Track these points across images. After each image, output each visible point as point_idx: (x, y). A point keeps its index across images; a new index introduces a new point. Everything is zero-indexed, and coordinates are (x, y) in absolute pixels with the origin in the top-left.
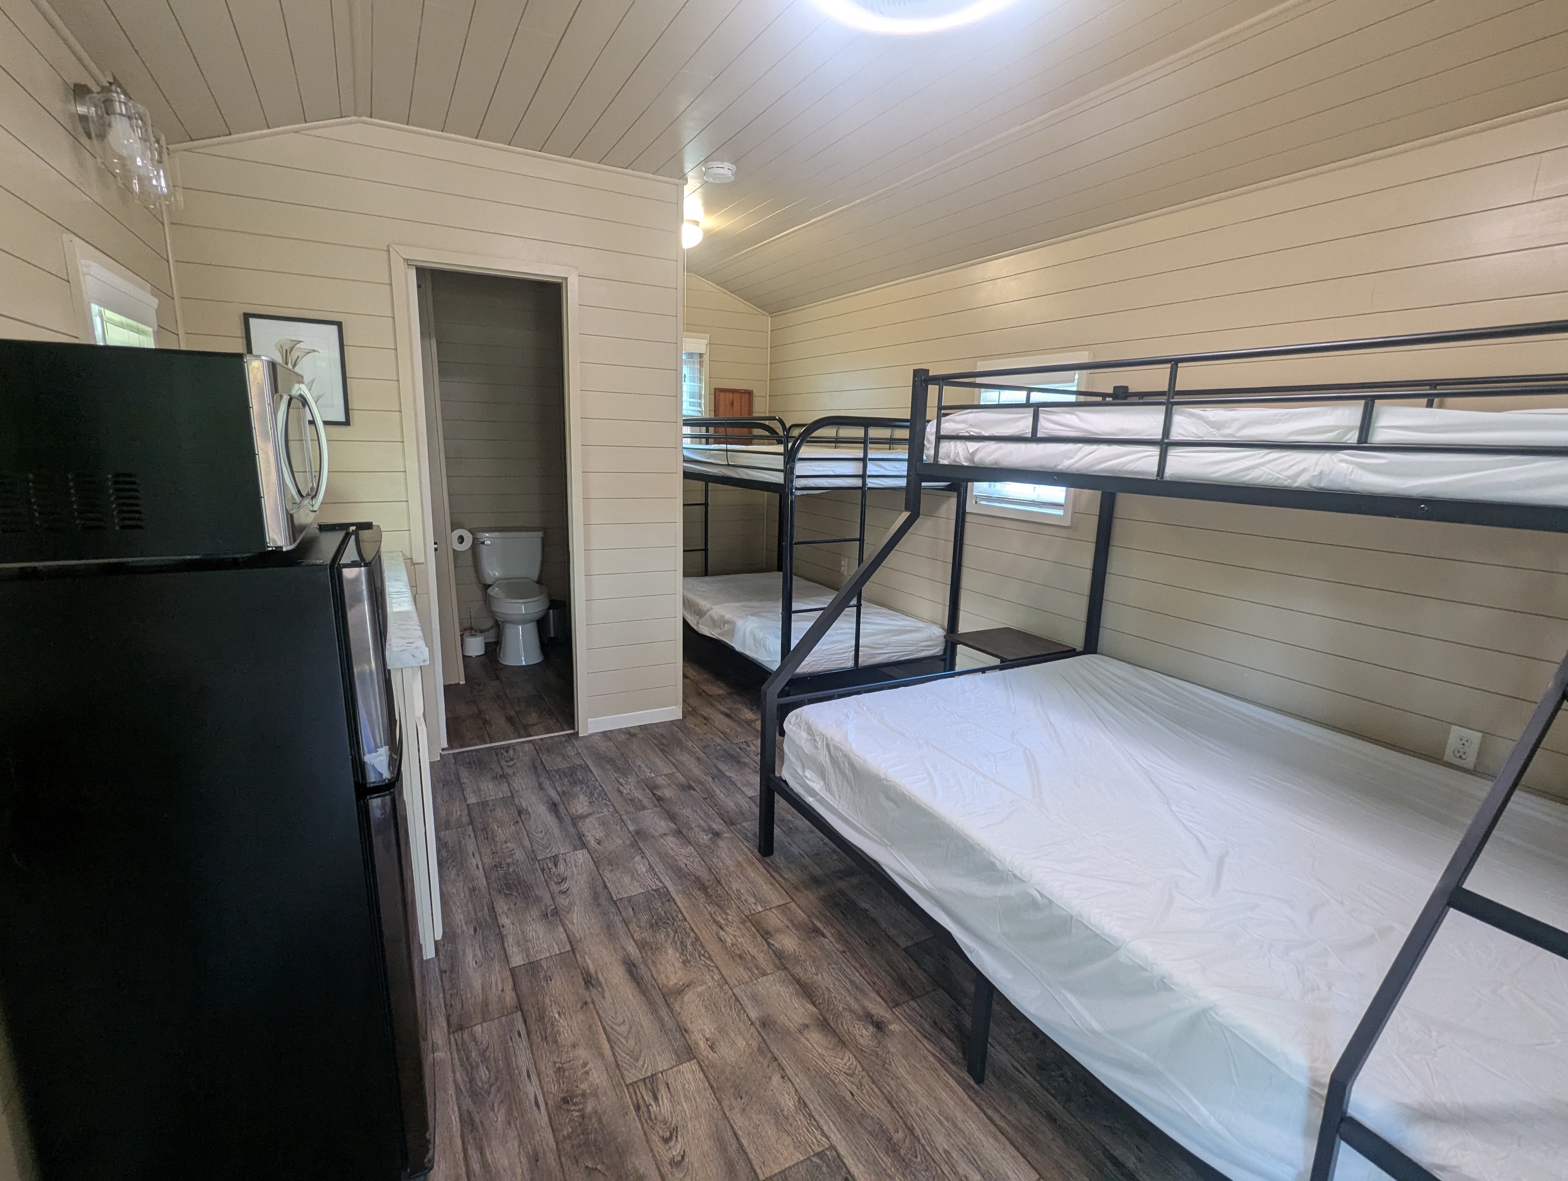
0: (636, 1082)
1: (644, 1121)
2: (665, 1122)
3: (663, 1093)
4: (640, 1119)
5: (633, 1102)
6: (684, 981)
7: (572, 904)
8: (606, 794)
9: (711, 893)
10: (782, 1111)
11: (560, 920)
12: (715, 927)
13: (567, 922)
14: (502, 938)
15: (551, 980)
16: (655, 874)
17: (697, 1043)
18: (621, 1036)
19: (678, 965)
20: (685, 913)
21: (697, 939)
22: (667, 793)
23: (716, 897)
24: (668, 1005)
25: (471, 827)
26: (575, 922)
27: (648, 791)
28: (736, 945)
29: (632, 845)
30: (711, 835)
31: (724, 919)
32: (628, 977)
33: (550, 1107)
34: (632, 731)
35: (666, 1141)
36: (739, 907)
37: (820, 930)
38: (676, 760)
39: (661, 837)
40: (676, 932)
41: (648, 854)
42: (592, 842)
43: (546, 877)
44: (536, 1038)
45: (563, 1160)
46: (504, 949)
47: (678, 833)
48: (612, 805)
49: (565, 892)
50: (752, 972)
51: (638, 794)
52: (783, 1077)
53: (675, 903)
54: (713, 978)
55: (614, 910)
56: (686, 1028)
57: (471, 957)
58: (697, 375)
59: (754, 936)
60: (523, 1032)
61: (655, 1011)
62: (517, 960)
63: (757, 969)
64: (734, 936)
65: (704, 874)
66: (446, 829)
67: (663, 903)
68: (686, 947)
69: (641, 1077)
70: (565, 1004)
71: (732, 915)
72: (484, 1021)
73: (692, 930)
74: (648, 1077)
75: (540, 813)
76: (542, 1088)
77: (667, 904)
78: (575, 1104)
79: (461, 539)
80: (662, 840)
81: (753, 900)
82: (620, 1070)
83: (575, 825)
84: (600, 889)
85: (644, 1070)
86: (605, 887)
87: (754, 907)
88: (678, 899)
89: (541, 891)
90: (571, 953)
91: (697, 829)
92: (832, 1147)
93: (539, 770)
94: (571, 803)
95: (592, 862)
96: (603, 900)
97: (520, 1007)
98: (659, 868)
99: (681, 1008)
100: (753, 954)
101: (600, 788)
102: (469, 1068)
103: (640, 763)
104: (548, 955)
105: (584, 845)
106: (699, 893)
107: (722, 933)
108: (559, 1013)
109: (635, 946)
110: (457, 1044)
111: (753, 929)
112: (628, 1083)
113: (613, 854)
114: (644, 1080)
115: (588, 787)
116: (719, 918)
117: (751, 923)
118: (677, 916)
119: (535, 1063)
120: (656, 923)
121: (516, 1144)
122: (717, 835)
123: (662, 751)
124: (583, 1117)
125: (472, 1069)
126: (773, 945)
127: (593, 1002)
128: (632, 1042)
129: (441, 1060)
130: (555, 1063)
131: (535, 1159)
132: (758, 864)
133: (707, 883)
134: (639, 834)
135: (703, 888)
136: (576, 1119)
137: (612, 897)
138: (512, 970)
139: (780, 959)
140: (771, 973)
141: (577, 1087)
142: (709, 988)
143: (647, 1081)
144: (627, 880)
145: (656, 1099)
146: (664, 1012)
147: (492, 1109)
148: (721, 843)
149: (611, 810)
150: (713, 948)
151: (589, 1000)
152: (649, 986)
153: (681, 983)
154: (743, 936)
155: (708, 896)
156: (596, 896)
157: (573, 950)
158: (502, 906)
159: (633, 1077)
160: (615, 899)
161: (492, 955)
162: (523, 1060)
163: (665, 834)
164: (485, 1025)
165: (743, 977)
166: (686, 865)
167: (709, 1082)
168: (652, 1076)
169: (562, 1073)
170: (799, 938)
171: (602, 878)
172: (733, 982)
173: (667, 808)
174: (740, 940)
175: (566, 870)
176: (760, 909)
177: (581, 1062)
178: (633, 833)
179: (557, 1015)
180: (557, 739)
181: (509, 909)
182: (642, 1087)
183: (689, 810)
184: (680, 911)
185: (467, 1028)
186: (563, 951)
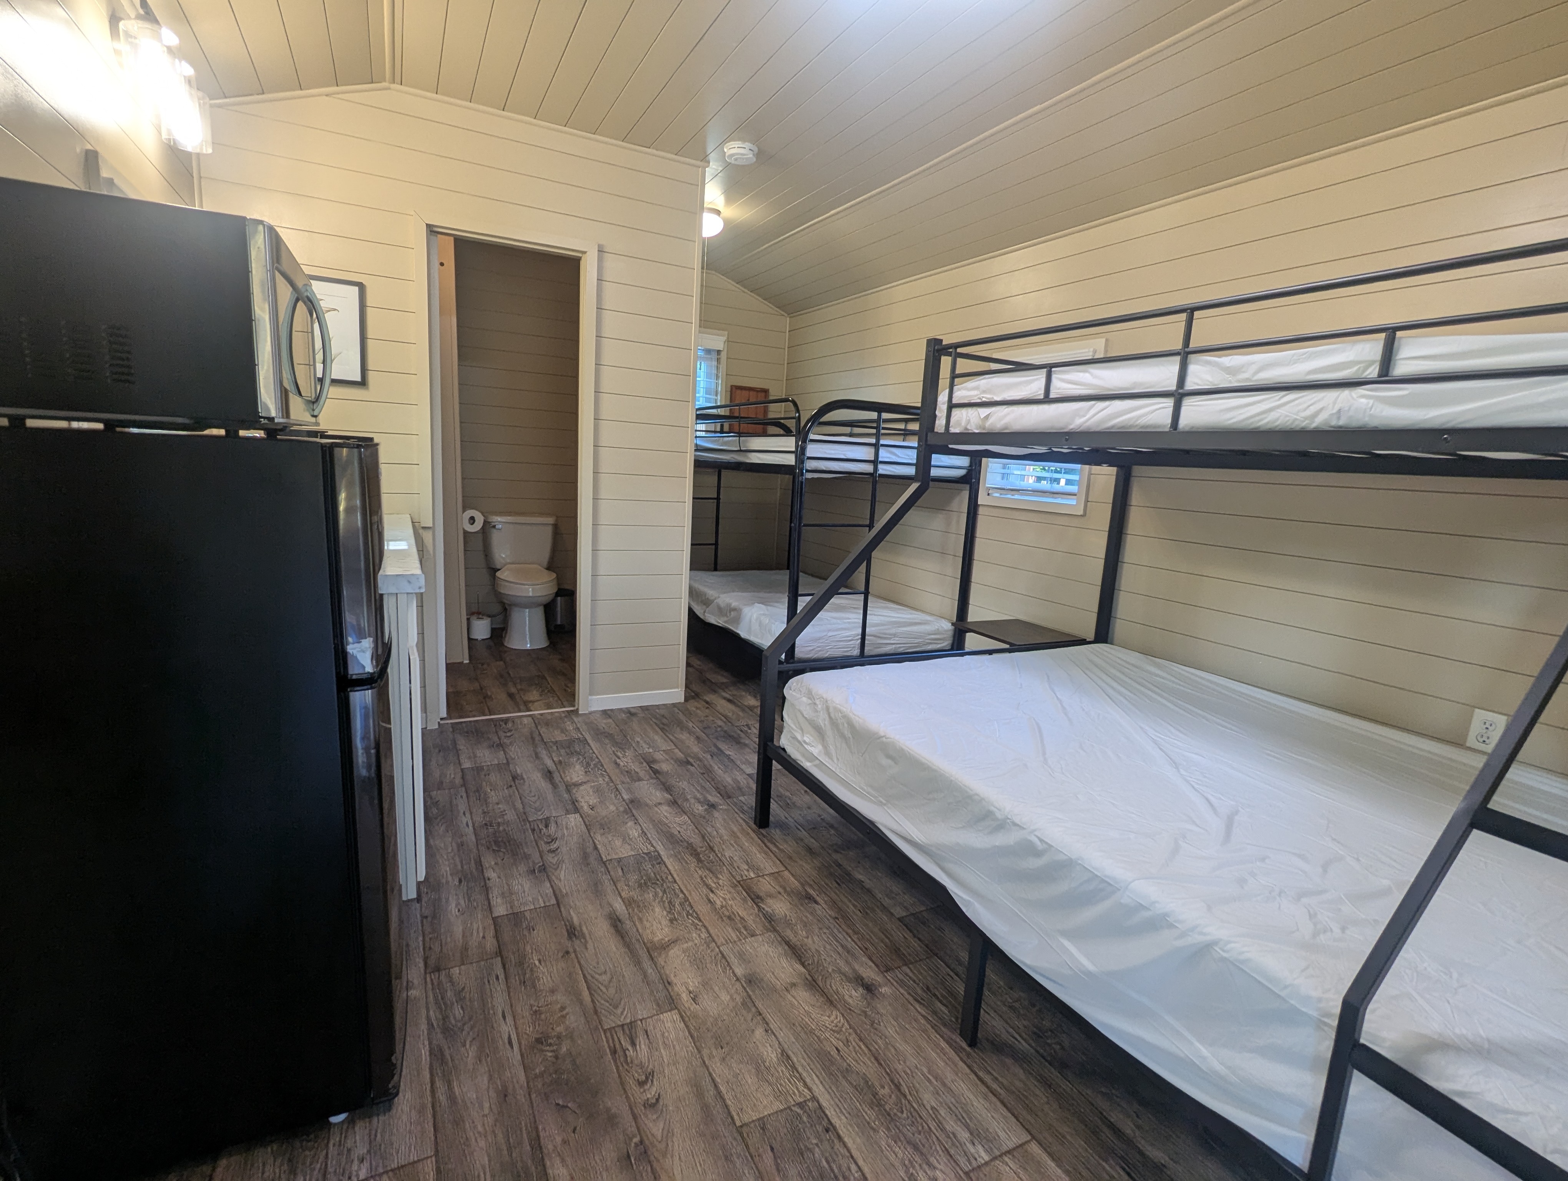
0: (614, 1028)
1: (619, 1064)
2: (641, 1065)
3: (641, 1040)
4: (615, 1061)
5: (609, 1047)
6: (670, 938)
8: (602, 765)
9: (703, 859)
10: (764, 1062)
11: (548, 876)
12: (705, 890)
13: (553, 878)
14: (486, 889)
15: (534, 930)
16: (648, 839)
17: (678, 995)
18: (602, 984)
19: (665, 922)
20: (675, 876)
21: (686, 899)
22: (665, 767)
23: (708, 863)
24: (652, 959)
25: (463, 789)
26: (562, 878)
27: (645, 764)
28: (726, 907)
30: (706, 807)
31: (715, 883)
33: (523, 1047)
34: (633, 711)
35: (641, 1084)
36: (730, 873)
37: (814, 898)
38: (675, 738)
39: (656, 806)
40: (664, 892)
41: (640, 820)
43: (536, 837)
44: (515, 981)
45: (533, 1096)
46: (488, 900)
47: (674, 803)
48: (609, 776)
49: (554, 851)
50: (740, 932)
51: (635, 767)
52: (766, 1031)
53: (666, 866)
54: (700, 936)
55: (603, 869)
56: (669, 980)
57: (454, 905)
58: (714, 371)
59: (744, 900)
60: (502, 977)
61: (638, 963)
62: (500, 910)
63: (746, 930)
64: (725, 899)
65: (696, 840)
66: (439, 789)
67: (653, 866)
68: (674, 906)
69: (621, 1023)
70: (547, 953)
71: (724, 879)
72: (463, 964)
73: (682, 891)
74: (627, 1024)
75: (535, 779)
76: (516, 1028)
77: (657, 866)
78: (550, 1045)
79: (472, 520)
80: (656, 809)
81: (746, 867)
82: (598, 1017)
83: (569, 791)
84: (590, 850)
85: (623, 1017)
86: (596, 848)
87: (746, 873)
88: (669, 862)
89: (529, 850)
90: (556, 906)
91: (692, 801)
92: (814, 1098)
93: (537, 742)
94: (567, 772)
95: (583, 827)
96: (592, 860)
97: (500, 953)
98: (652, 834)
99: (665, 962)
100: (742, 916)
101: (597, 760)
103: (639, 739)
104: (532, 907)
105: (577, 810)
106: (690, 858)
107: (712, 895)
108: (540, 961)
109: (622, 903)
110: (433, 984)
111: (744, 893)
114: (623, 1025)
115: (585, 758)
116: (710, 882)
117: (743, 887)
118: (667, 878)
119: (511, 1006)
120: (645, 883)
121: (486, 1079)
122: (713, 806)
123: (662, 729)
124: (557, 1057)
125: (446, 1007)
126: (764, 909)
128: (612, 991)
129: (415, 998)
130: (531, 1006)
131: (504, 1095)
132: (753, 835)
133: (699, 850)
134: (634, 802)
135: (696, 854)
136: (549, 1059)
137: (601, 858)
138: (494, 919)
139: (770, 922)
140: (760, 935)
141: (553, 1029)
142: (696, 945)
143: (626, 1027)
144: (618, 843)
145: (633, 1044)
146: (647, 964)
147: (464, 1045)
148: (716, 814)
149: (606, 780)
150: (702, 909)
152: (633, 940)
153: (666, 939)
154: (734, 899)
155: (699, 860)
156: (585, 856)
157: (558, 904)
158: (489, 860)
159: (611, 1022)
160: (605, 859)
161: (475, 904)
162: (499, 1000)
163: (660, 804)
164: (463, 967)
165: (732, 937)
166: (679, 832)
167: (690, 1032)
168: (631, 1023)
169: (538, 1016)
170: (790, 903)
171: (593, 841)
172: (720, 941)
173: (663, 780)
174: (730, 903)
176: (752, 875)
177: (559, 1006)
178: (627, 801)
179: (537, 963)
182: (620, 1034)
183: (685, 783)
184: (670, 873)
185: (445, 969)
186: (547, 904)
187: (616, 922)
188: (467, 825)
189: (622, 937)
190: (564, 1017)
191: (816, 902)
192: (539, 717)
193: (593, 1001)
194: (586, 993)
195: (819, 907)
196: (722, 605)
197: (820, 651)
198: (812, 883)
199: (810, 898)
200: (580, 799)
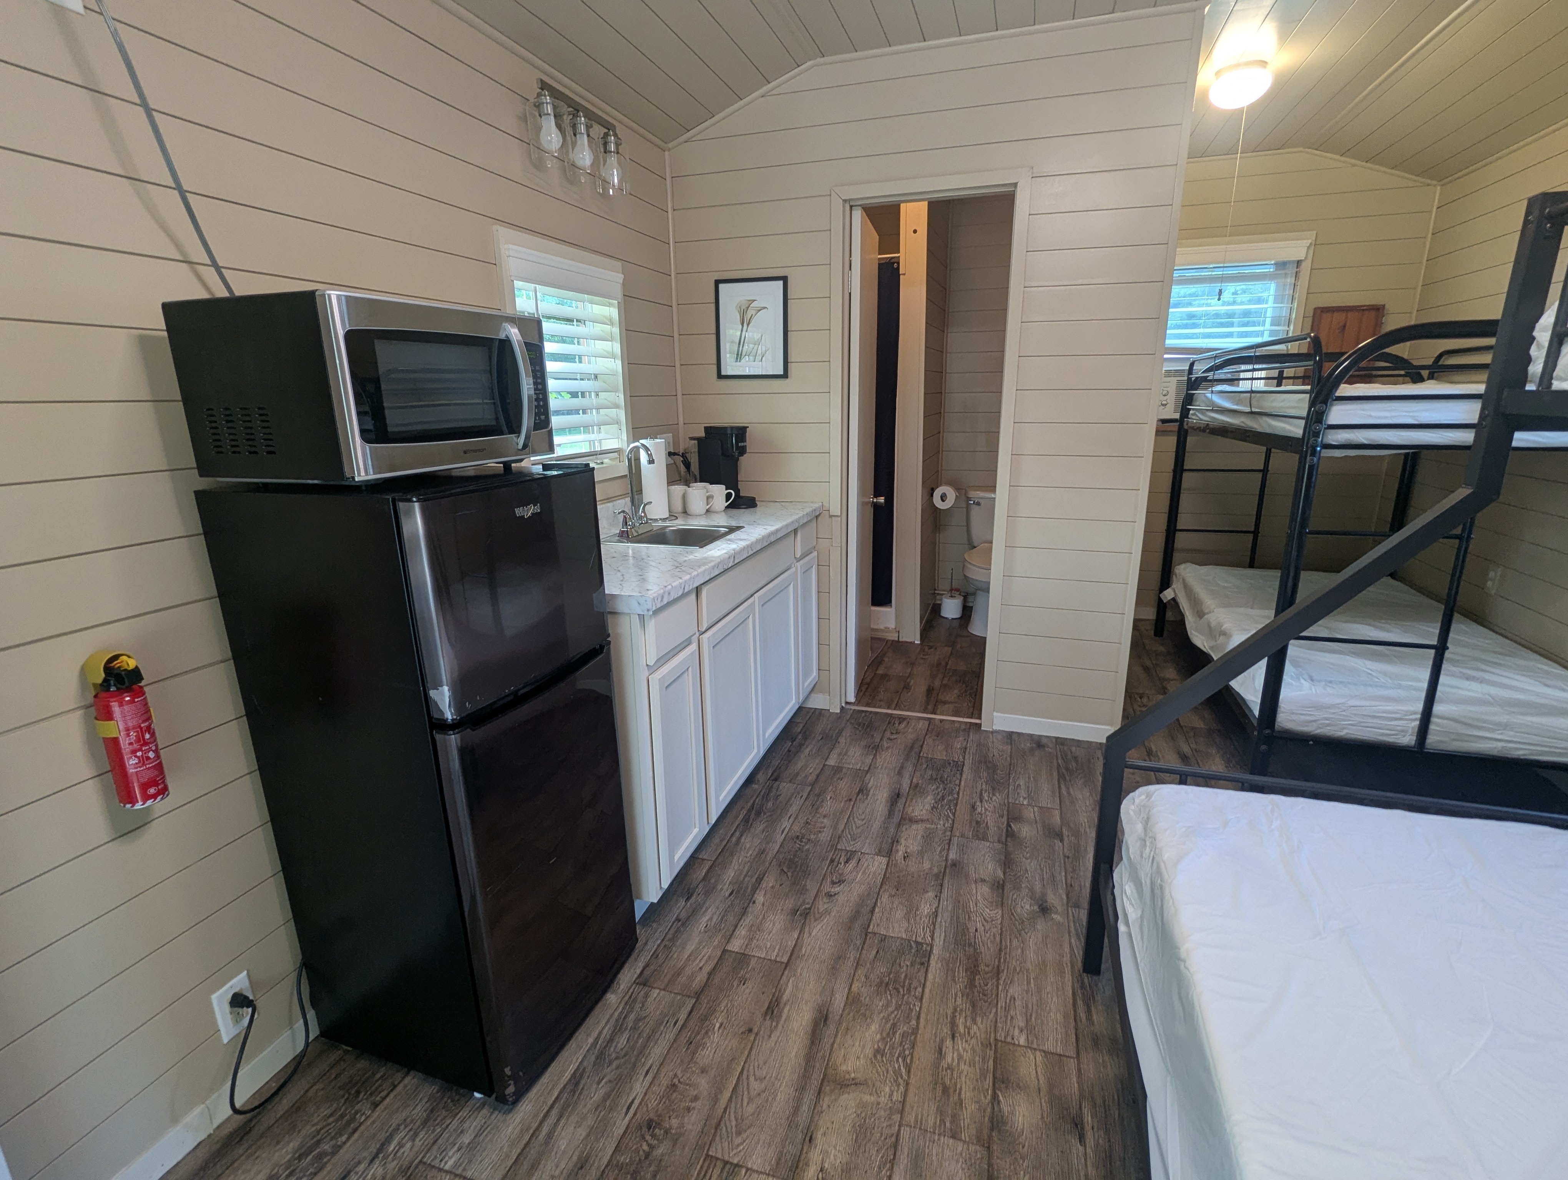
0: (717, 1159)
6: (859, 1075)
7: (827, 912)
8: (956, 805)
9: (977, 983)
11: (804, 923)
12: (946, 1030)
13: (807, 930)
14: (744, 912)
15: (744, 984)
16: (934, 924)
17: (807, 1164)
18: (749, 1093)
19: (869, 1051)
20: (927, 991)
21: (915, 1031)
22: (1025, 831)
23: (979, 992)
24: (819, 1093)
26: (814, 934)
27: (1005, 819)
28: (952, 1070)
29: (937, 876)
30: (1036, 908)
31: (965, 1027)
32: (809, 1030)
33: (634, 1121)
34: (1044, 741)
36: (996, 1022)
37: (1083, 1128)
38: (1069, 793)
39: (976, 882)
40: (898, 1007)
41: (944, 895)
42: (900, 853)
43: (829, 871)
44: (684, 1038)
46: (736, 927)
47: (999, 887)
48: (953, 821)
49: (831, 896)
50: (942, 1121)
51: (990, 819)
53: (927, 972)
54: (891, 1095)
55: (858, 943)
56: (814, 1136)
57: (707, 918)
59: (983, 1074)
60: (680, 1023)
61: (801, 1089)
62: (736, 945)
63: (952, 1122)
64: (960, 1057)
65: (987, 953)
66: (790, 782)
67: (912, 965)
68: (894, 1033)
69: (726, 1158)
70: (734, 1019)
71: (980, 1028)
72: (664, 990)
73: (918, 1018)
74: (731, 1164)
75: (879, 798)
76: (646, 1094)
77: (917, 966)
78: (653, 1136)
80: (973, 886)
81: (1022, 1024)
82: (715, 1132)
83: (899, 825)
84: (865, 910)
85: (735, 1151)
86: (872, 911)
87: (1017, 1032)
89: (812, 886)
90: (784, 965)
91: (1025, 892)
93: (913, 753)
94: (914, 801)
96: (857, 926)
97: (698, 995)
98: (944, 919)
99: (829, 1106)
100: (963, 1096)
101: (956, 796)
102: (618, 1029)
103: (1022, 782)
104: (762, 956)
105: (889, 853)
106: (962, 974)
107: (949, 1043)
108: (721, 1025)
109: (845, 998)
110: (630, 997)
111: (991, 1063)
112: (710, 1153)
113: (909, 877)
114: (726, 1163)
115: (945, 789)
116: (960, 1022)
117: (996, 1052)
118: (916, 989)
119: (662, 1064)
120: (887, 984)
121: (584, 1134)
122: (1044, 910)
123: (1061, 776)
124: (647, 1155)
125: (619, 1030)
126: (999, 1102)
127: (757, 1034)
128: (751, 1109)
129: (610, 1004)
130: (675, 1075)
132: (1068, 977)
133: (982, 967)
134: (956, 867)
135: (973, 970)
136: (641, 1153)
137: (869, 926)
138: (725, 951)
139: (992, 1130)
140: (964, 1142)
141: (670, 1117)
142: (878, 1104)
143: (728, 1166)
144: (899, 914)
146: (809, 1096)
147: (599, 1083)
148: (1040, 925)
149: (946, 825)
150: (923, 1056)
151: (755, 1030)
152: (820, 1054)
153: (853, 1075)
154: (972, 1064)
155: (971, 984)
156: (855, 916)
157: (787, 964)
159: (720, 1151)
160: (870, 930)
161: (723, 925)
162: (657, 1052)
163: (983, 881)
164: (663, 992)
165: (927, 1120)
166: (976, 930)
168: (737, 1165)
169: (671, 1092)
170: (1042, 1117)
171: (877, 900)
172: (910, 1118)
173: (1011, 849)
174: (962, 1066)
175: (851, 872)
176: (1022, 1041)
177: (695, 1093)
178: (950, 862)
180: (957, 725)
181: (773, 887)
183: (1034, 864)
184: (924, 985)
185: (649, 986)
186: (778, 959)
187: (822, 1019)
188: (783, 832)
189: (813, 1043)
190: (689, 1109)
191: (1082, 1139)
192: (937, 722)
193: (726, 1109)
194: (727, 1094)
195: (1081, 1148)
196: (1213, 624)
197: (1328, 725)
198: (1099, 1101)
199: (1077, 1125)
200: (903, 841)
